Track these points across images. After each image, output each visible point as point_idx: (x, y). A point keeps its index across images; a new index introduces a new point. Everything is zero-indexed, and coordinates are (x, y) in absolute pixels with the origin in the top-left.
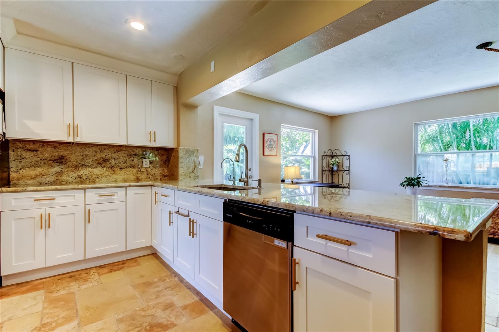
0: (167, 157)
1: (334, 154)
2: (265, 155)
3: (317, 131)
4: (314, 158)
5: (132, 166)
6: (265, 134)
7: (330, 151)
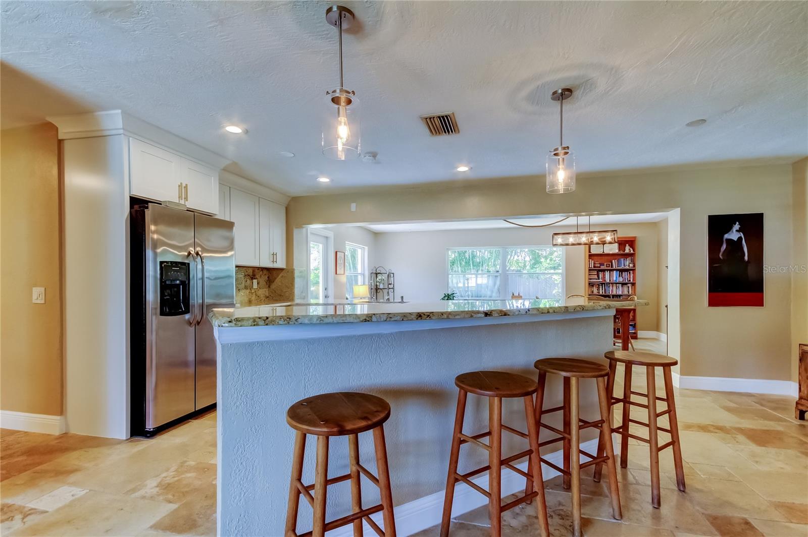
0: (268, 277)
1: (378, 272)
2: (338, 273)
3: (366, 248)
4: (364, 275)
5: (246, 288)
6: (338, 253)
7: (375, 269)
